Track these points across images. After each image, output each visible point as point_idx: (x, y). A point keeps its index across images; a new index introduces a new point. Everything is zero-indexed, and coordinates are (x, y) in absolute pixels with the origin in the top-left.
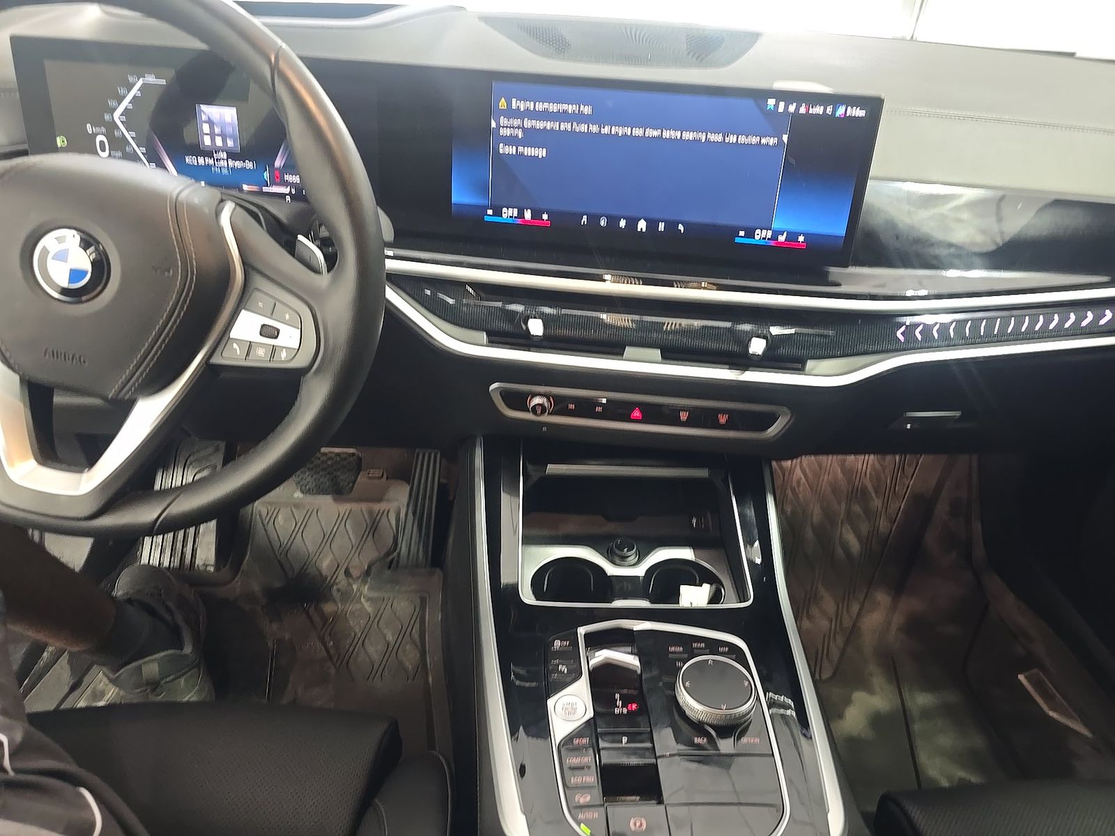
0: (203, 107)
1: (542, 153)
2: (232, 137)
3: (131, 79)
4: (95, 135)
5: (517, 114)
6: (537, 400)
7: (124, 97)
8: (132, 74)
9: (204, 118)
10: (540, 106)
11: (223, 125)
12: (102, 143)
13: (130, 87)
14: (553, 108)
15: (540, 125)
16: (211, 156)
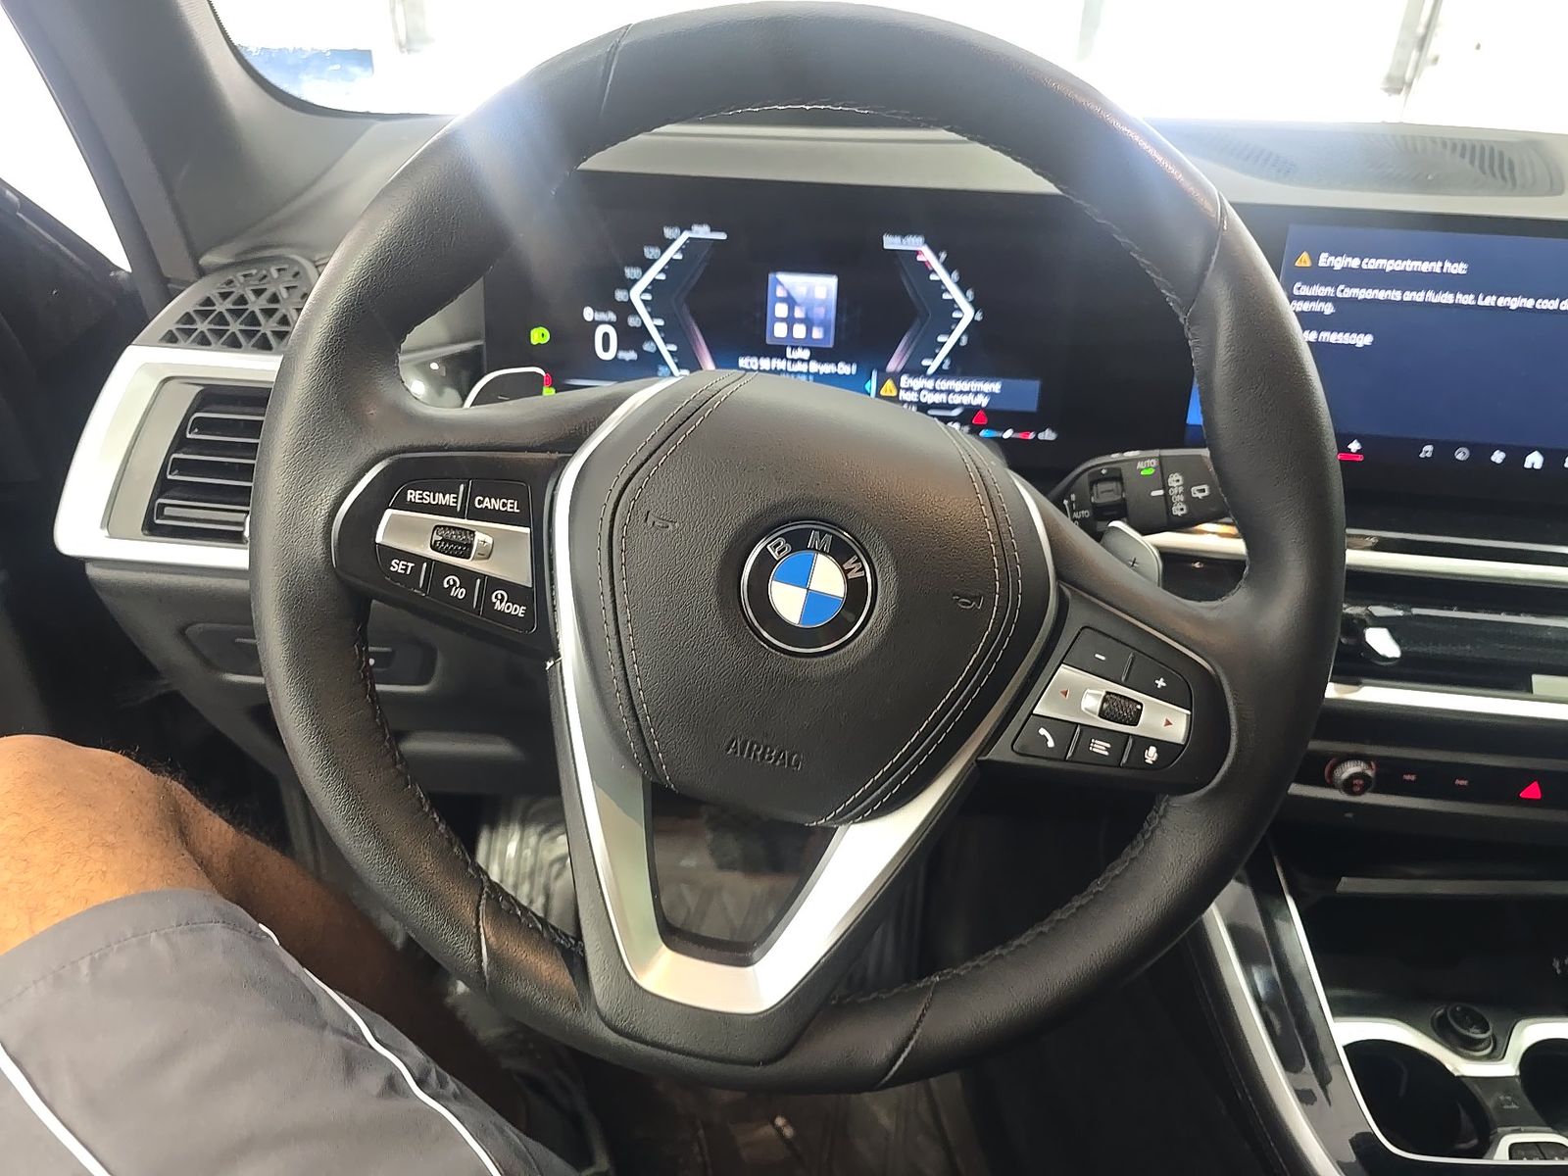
0: (782, 277)
1: (1365, 340)
2: (823, 324)
3: (668, 233)
4: (596, 324)
5: (1329, 277)
6: (1351, 769)
7: (653, 261)
8: (671, 225)
9: (780, 293)
10: (1373, 264)
11: (810, 305)
12: (606, 336)
13: (665, 245)
14: (1391, 265)
15: (1363, 294)
16: (783, 356)
